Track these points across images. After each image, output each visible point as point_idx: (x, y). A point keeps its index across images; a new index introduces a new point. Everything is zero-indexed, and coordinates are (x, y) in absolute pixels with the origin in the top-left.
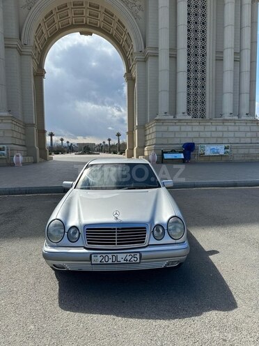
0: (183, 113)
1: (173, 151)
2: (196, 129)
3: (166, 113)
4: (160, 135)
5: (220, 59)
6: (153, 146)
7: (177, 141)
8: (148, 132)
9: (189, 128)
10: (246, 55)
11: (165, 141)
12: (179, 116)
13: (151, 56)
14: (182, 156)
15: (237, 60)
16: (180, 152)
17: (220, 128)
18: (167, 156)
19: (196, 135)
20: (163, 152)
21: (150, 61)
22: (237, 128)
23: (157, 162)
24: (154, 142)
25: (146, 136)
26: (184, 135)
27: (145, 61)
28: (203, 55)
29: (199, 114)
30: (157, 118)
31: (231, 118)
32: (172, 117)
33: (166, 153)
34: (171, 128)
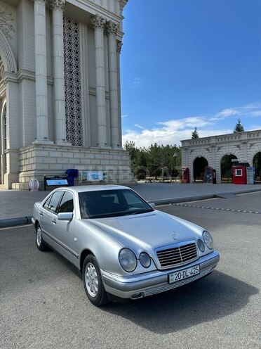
0: (64, 140)
1: (56, 178)
2: (77, 156)
3: (45, 138)
4: (41, 161)
5: (93, 94)
6: (34, 172)
7: (59, 167)
8: (24, 156)
9: (70, 155)
10: (114, 94)
11: (46, 167)
12: (60, 142)
13: (25, 78)
14: (66, 182)
15: (108, 99)
16: (64, 179)
17: (97, 156)
18: (50, 183)
19: (78, 161)
20: (46, 179)
21: (24, 84)
22: (111, 157)
23: (39, 190)
24: (34, 167)
25: (20, 160)
26: (66, 161)
27: (18, 82)
28: (78, 88)
29: (76, 142)
30: (37, 142)
31: (105, 148)
32: (52, 143)
33: (49, 179)
34: (53, 154)
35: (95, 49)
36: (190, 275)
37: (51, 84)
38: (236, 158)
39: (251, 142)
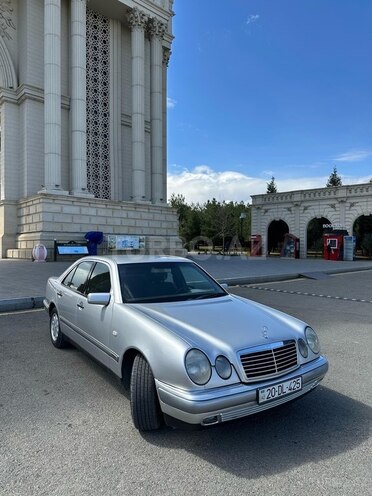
0: (83, 189)
1: (72, 243)
2: (102, 213)
3: (57, 186)
4: (49, 218)
5: (127, 124)
6: (39, 234)
7: (76, 228)
8: (25, 211)
9: (92, 212)
10: (157, 125)
11: (57, 228)
12: (78, 193)
13: (30, 98)
14: (85, 250)
15: (149, 131)
16: (83, 245)
17: (131, 214)
18: (62, 250)
19: (103, 221)
20: (57, 245)
21: (28, 106)
22: (151, 216)
23: (47, 260)
24: (40, 227)
25: (20, 217)
26: (86, 220)
27: (19, 103)
28: (105, 115)
29: (101, 193)
30: (45, 191)
31: (143, 202)
32: (67, 193)
33: (62, 245)
34: (67, 209)
35: (132, 58)
36: (288, 392)
37: (67, 108)
38: (329, 223)
39: (352, 201)
